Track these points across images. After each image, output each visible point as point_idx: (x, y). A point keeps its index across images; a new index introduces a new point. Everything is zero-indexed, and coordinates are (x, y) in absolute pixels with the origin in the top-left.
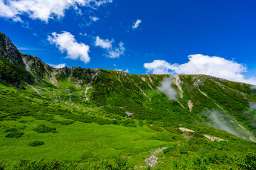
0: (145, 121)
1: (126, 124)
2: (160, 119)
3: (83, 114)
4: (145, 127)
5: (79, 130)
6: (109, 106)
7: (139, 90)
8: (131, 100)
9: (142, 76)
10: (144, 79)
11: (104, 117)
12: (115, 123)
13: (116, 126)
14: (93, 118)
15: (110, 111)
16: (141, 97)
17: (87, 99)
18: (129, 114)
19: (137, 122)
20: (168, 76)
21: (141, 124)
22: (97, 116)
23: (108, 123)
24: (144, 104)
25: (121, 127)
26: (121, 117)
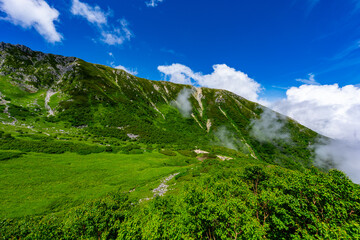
0: (154, 146)
1: (128, 150)
2: (174, 141)
3: (45, 139)
4: (155, 152)
5: (37, 167)
6: (99, 125)
7: (148, 103)
8: (137, 117)
9: (155, 83)
10: (157, 88)
11: (89, 143)
12: (110, 150)
13: (111, 154)
14: (67, 145)
15: (99, 133)
16: (152, 113)
17: (51, 113)
18: (132, 136)
19: (143, 146)
20: (188, 87)
21: (150, 149)
22: (75, 141)
23: (97, 150)
24: (155, 123)
25: (119, 155)
26: (120, 142)
